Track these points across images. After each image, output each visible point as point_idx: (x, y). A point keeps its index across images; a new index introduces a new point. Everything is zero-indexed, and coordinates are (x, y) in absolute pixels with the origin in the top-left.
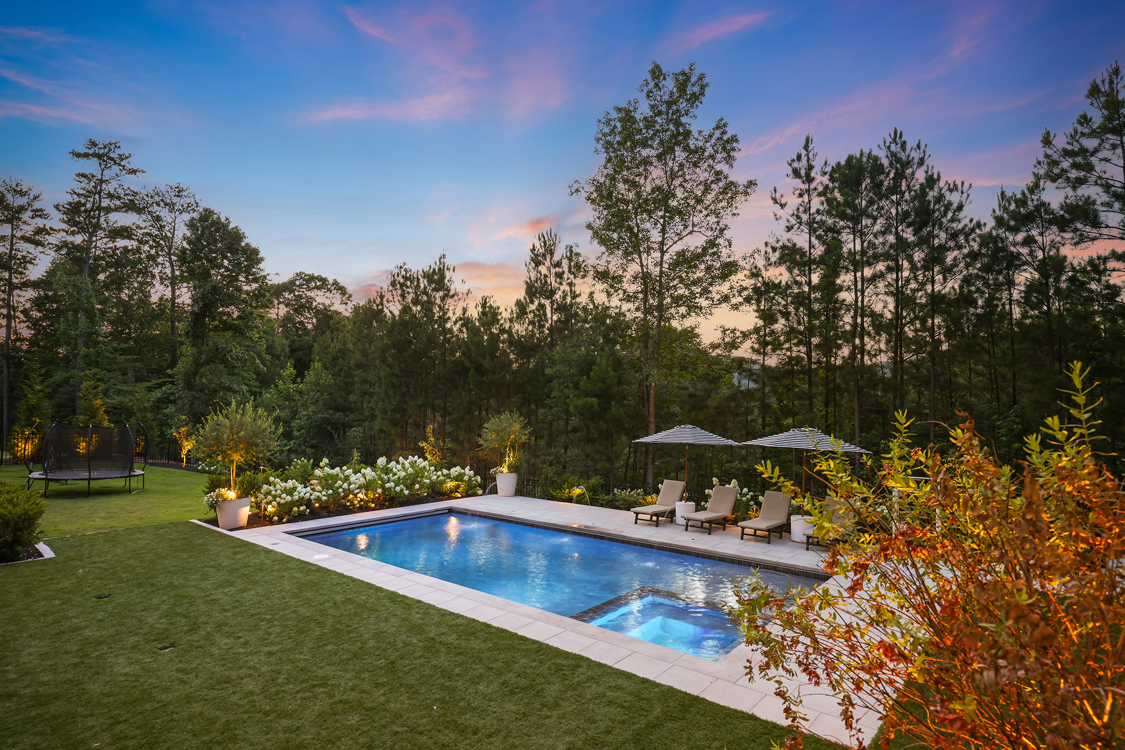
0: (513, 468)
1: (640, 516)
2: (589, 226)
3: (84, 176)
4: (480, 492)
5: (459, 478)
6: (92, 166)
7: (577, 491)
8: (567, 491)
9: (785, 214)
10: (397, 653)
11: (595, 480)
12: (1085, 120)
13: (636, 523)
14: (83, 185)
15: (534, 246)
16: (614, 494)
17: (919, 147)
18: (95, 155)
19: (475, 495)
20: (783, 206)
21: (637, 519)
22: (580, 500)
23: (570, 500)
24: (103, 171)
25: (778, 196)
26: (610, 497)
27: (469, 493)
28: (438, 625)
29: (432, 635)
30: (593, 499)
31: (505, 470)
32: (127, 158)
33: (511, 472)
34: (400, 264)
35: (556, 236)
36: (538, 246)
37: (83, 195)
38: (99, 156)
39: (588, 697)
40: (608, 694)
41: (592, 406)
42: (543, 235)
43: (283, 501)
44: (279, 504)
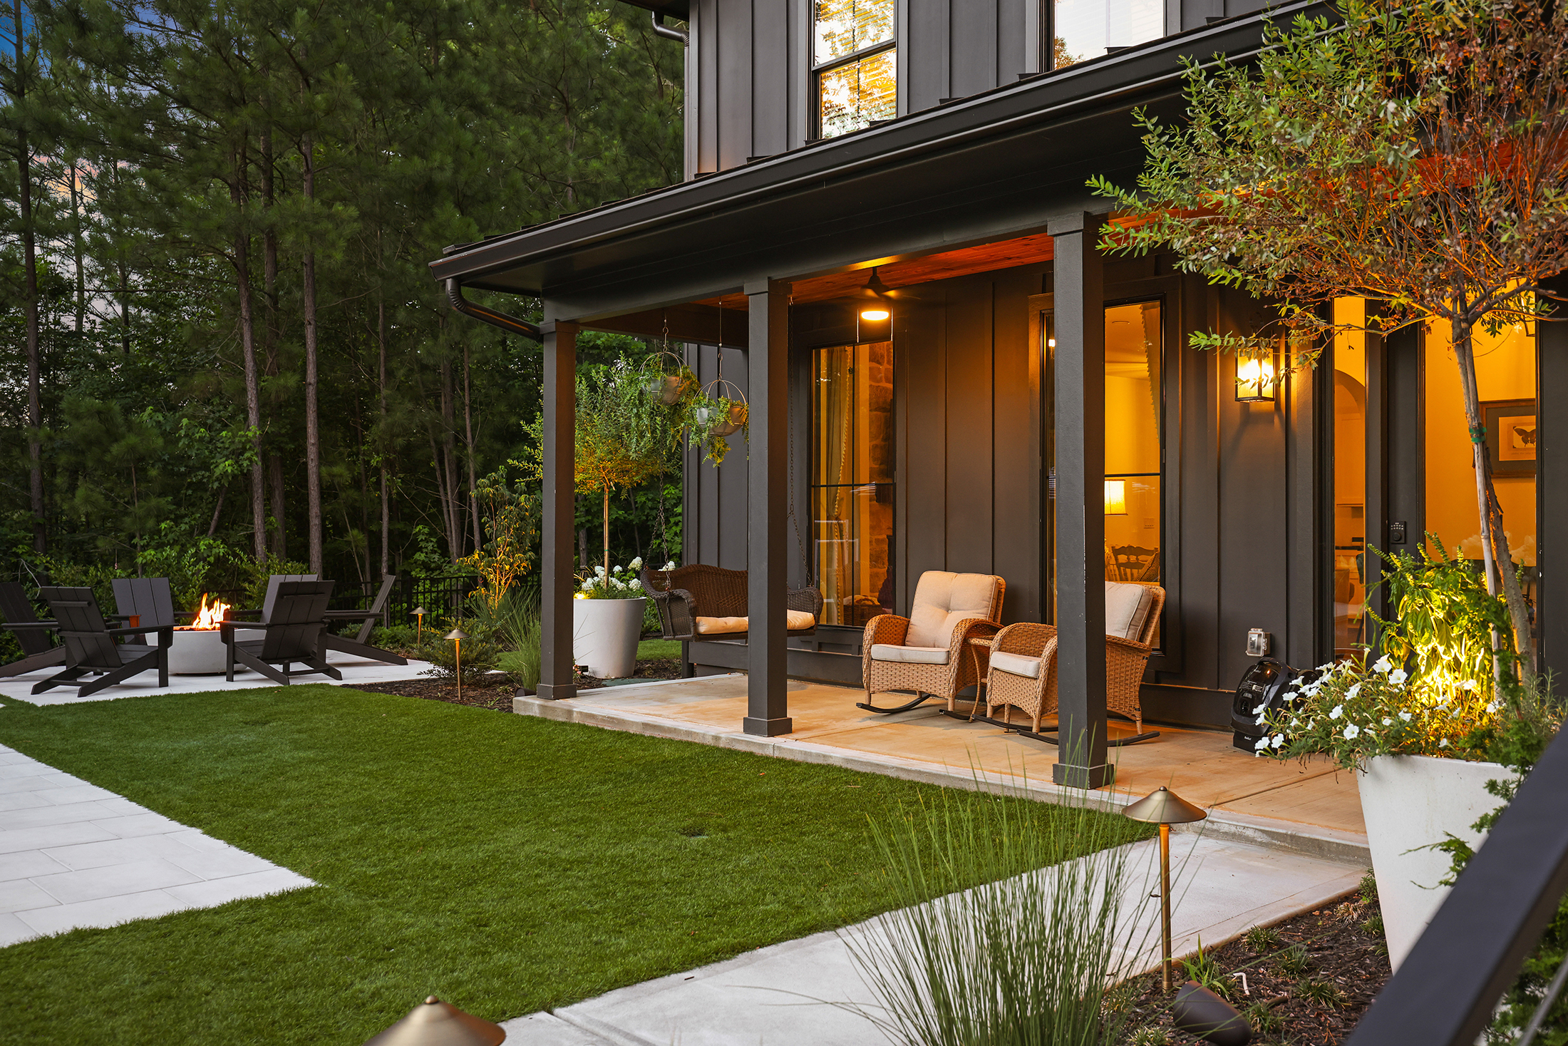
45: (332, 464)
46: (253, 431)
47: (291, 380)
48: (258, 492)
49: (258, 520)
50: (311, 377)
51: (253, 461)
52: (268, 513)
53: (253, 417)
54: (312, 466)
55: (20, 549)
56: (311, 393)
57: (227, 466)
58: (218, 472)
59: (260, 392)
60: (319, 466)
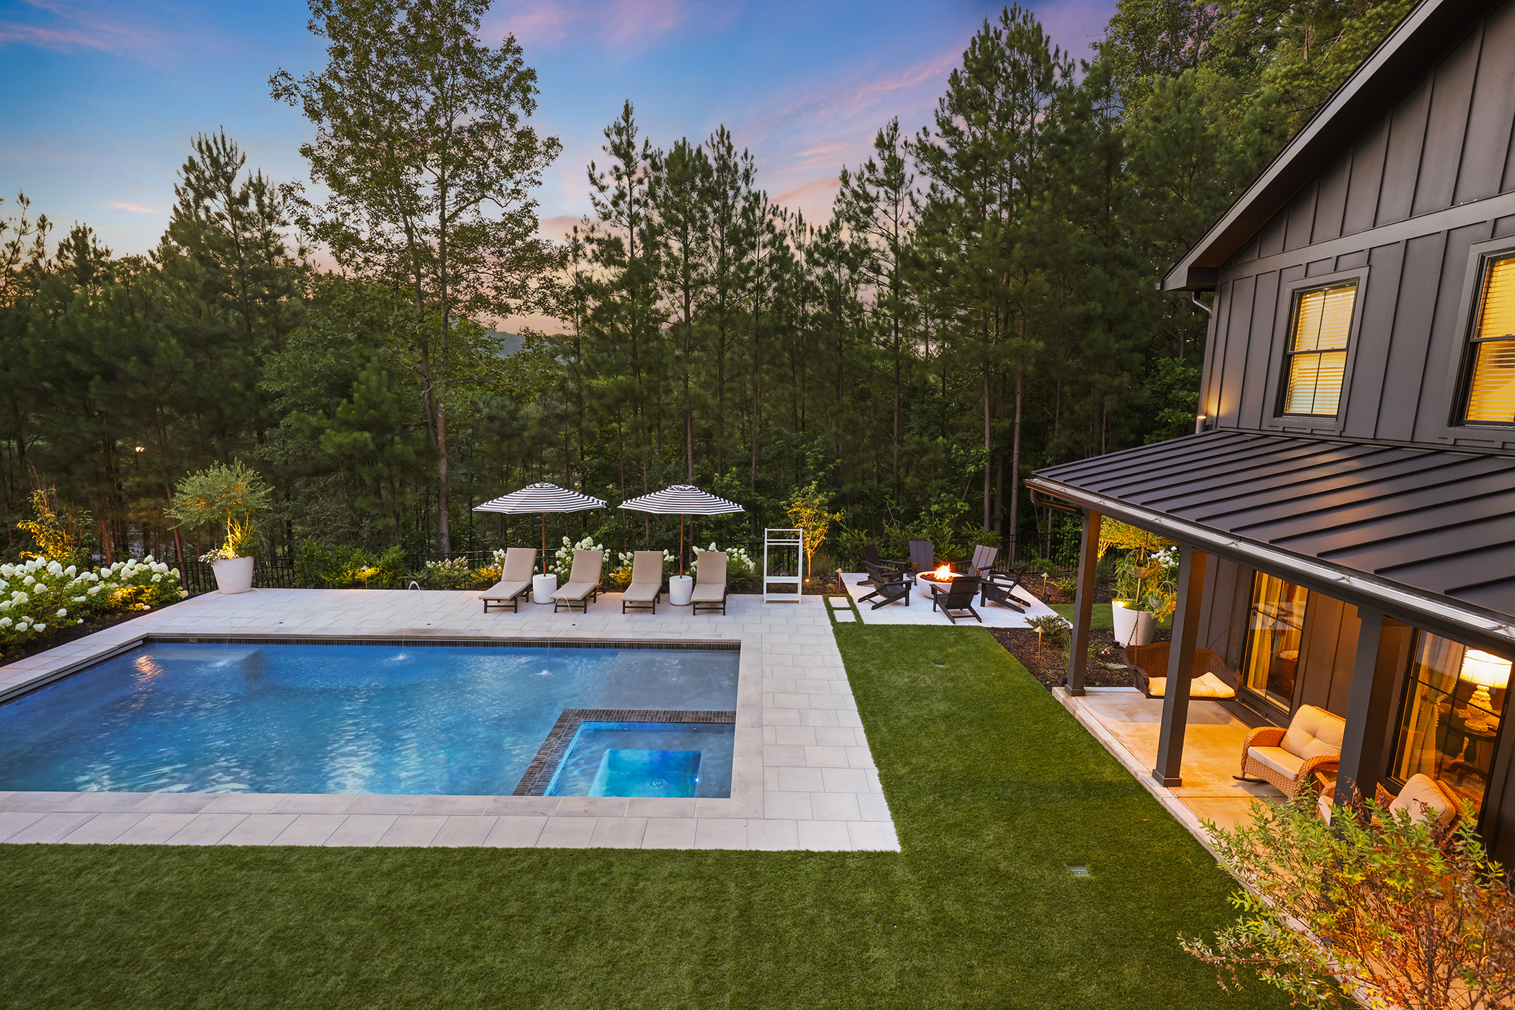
0: (241, 551)
1: (489, 603)
2: (306, 152)
4: (185, 593)
5: (140, 579)
7: (368, 570)
8: (351, 573)
9: (606, 198)
10: (347, 956)
11: (395, 553)
12: (871, 167)
13: (486, 612)
16: (428, 569)
17: (746, 155)
19: (178, 600)
20: (602, 189)
21: (486, 606)
22: (373, 583)
23: (357, 584)
25: (597, 175)
26: (422, 574)
27: (164, 598)
28: (366, 877)
29: (372, 900)
30: (393, 579)
31: (229, 551)
33: (242, 556)
39: (657, 903)
40: (672, 888)
41: (365, 445)
45: (1024, 464)
46: (986, 449)
47: (1007, 423)
48: (987, 478)
49: (986, 492)
50: (1018, 420)
51: (985, 464)
52: (992, 485)
53: (987, 442)
54: (1015, 465)
55: (887, 497)
56: (1017, 427)
57: (972, 468)
58: (968, 470)
59: (991, 428)
60: (1018, 465)
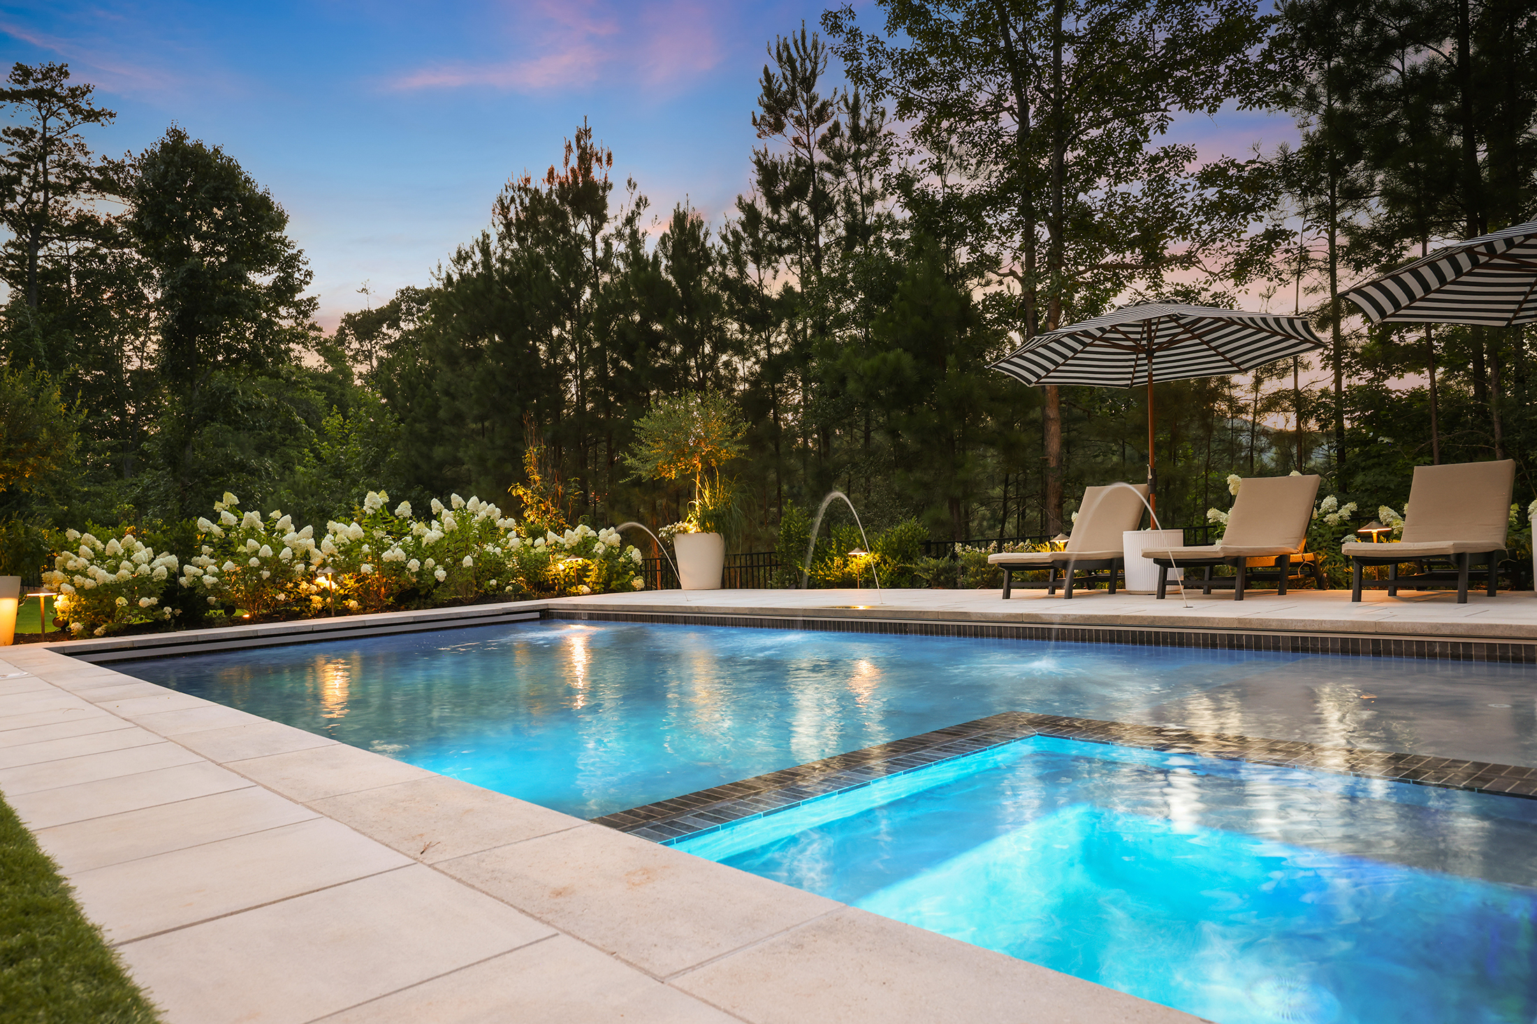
0: (713, 521)
3: (17, 133)
4: (639, 583)
5: (583, 549)
6: (25, 115)
7: (862, 559)
8: (838, 561)
11: (907, 527)
14: (16, 148)
15: (766, 71)
16: (955, 556)
18: (33, 94)
19: (626, 588)
22: (870, 580)
23: (847, 584)
24: (45, 119)
26: (943, 563)
27: (613, 585)
30: (902, 574)
31: (692, 528)
32: (84, 94)
33: (707, 531)
34: (517, 181)
35: (815, 47)
36: (775, 70)
37: (16, 164)
38: (36, 94)
42: (787, 48)
43: (89, 583)
44: (80, 590)
